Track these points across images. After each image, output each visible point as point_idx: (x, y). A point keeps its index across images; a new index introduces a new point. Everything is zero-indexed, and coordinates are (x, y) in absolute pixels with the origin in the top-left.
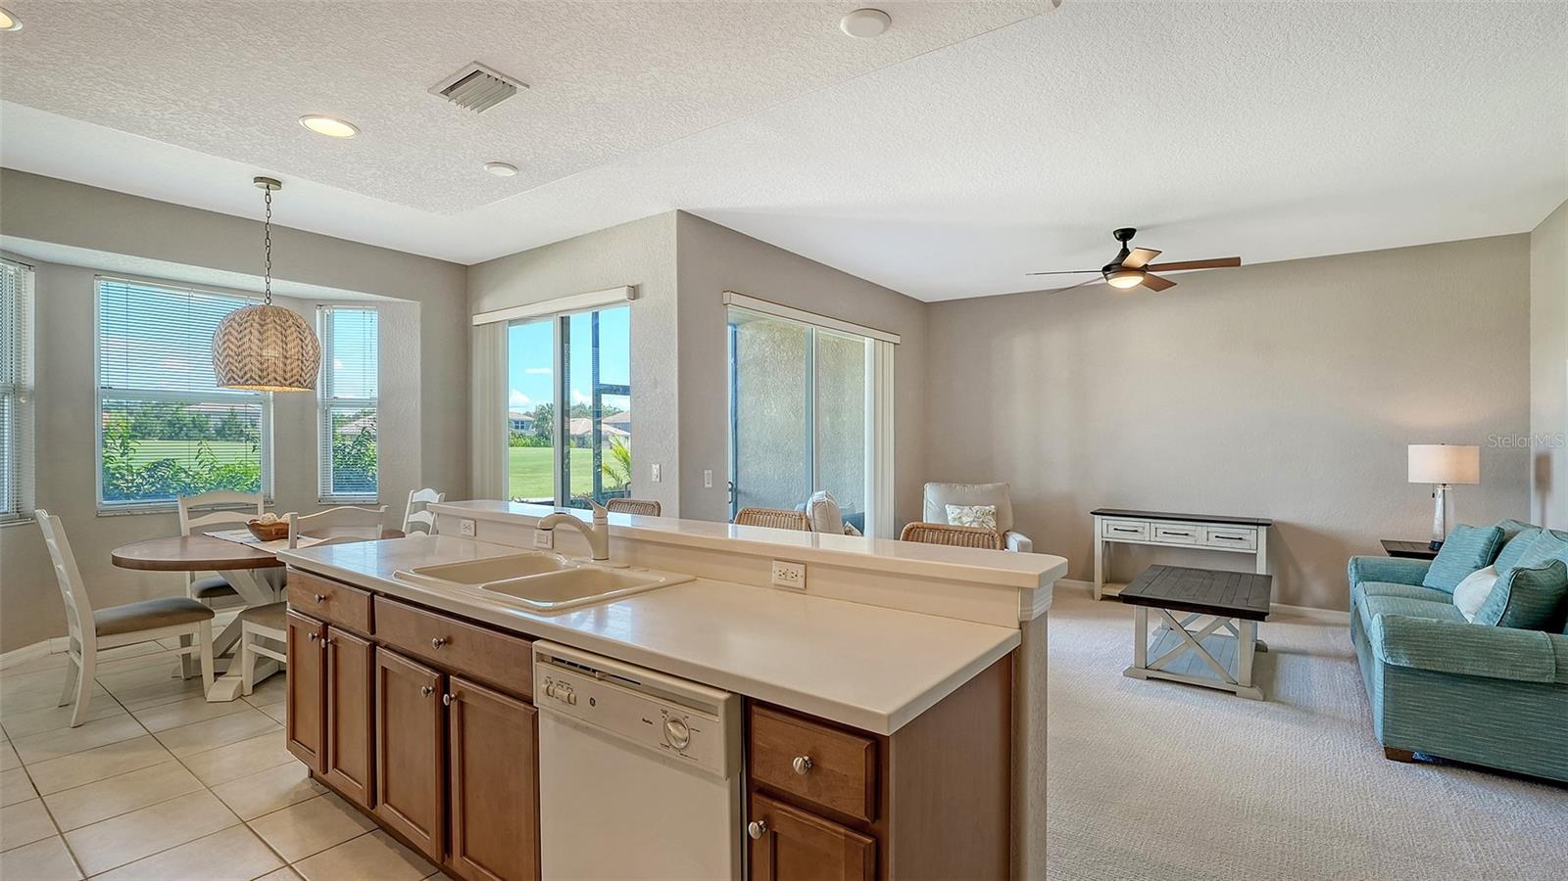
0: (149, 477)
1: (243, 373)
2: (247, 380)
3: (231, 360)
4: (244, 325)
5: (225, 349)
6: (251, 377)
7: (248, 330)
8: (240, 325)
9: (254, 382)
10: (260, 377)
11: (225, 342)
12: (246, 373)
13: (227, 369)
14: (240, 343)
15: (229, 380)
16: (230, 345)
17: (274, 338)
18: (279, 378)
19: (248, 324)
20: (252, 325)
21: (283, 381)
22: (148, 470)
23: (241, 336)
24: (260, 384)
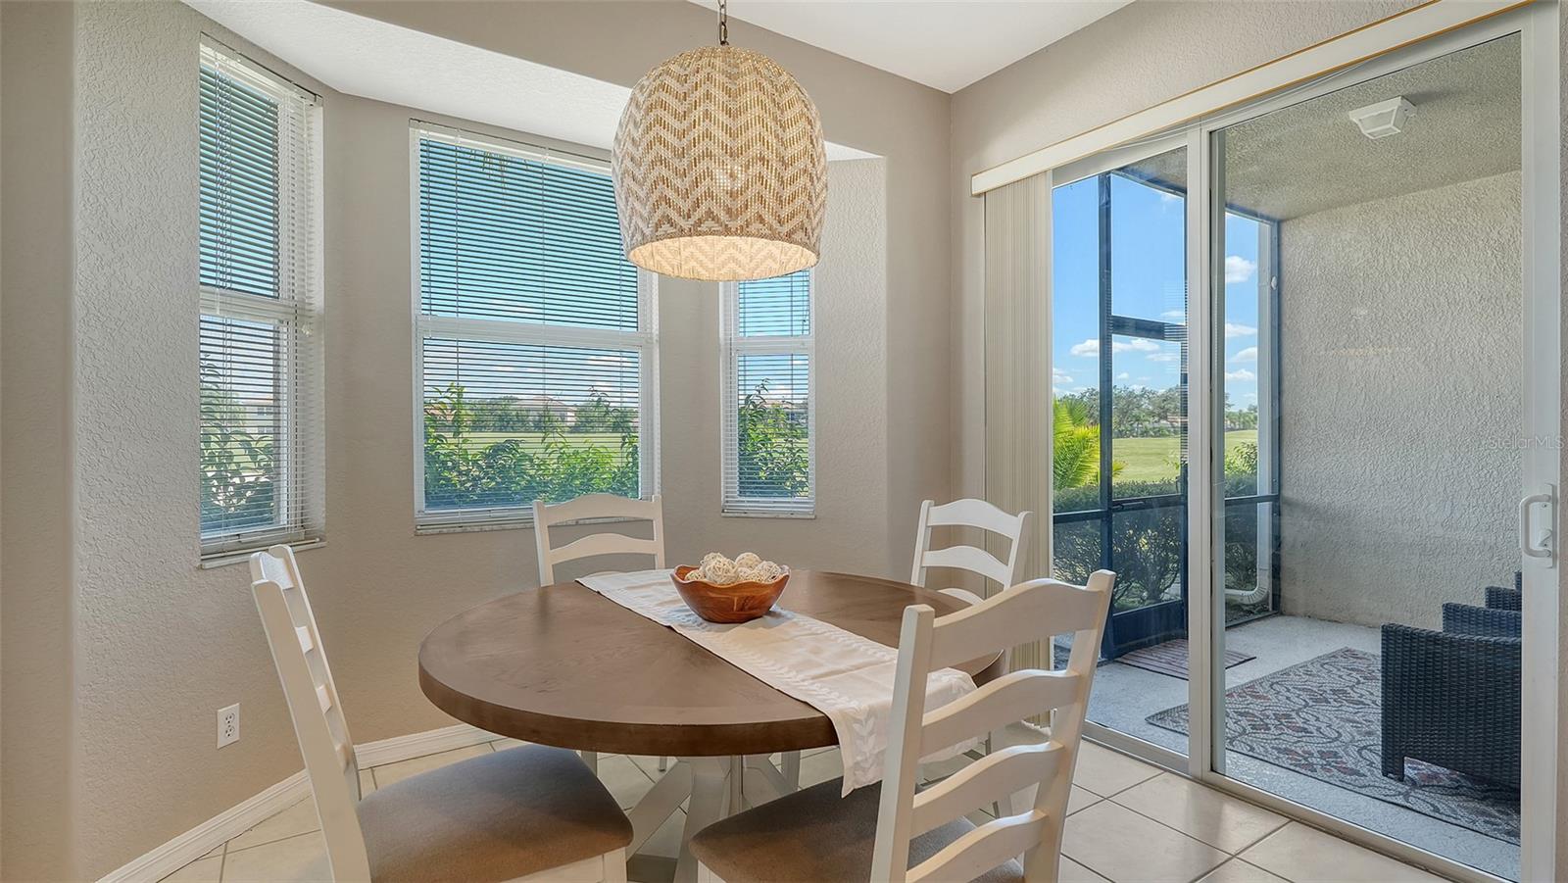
0: (487, 467)
1: (689, 203)
2: (700, 222)
3: (664, 172)
4: (693, 79)
5: (650, 146)
6: (710, 213)
7: (701, 91)
8: (683, 80)
9: (717, 228)
10: (729, 211)
11: (649, 128)
12: (697, 204)
13: (654, 197)
14: (685, 124)
15: (658, 226)
16: (663, 133)
17: (757, 111)
18: (767, 217)
19: (701, 76)
20: (709, 78)
21: (775, 225)
22: (487, 456)
23: (686, 106)
24: (727, 231)
